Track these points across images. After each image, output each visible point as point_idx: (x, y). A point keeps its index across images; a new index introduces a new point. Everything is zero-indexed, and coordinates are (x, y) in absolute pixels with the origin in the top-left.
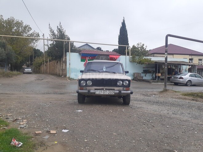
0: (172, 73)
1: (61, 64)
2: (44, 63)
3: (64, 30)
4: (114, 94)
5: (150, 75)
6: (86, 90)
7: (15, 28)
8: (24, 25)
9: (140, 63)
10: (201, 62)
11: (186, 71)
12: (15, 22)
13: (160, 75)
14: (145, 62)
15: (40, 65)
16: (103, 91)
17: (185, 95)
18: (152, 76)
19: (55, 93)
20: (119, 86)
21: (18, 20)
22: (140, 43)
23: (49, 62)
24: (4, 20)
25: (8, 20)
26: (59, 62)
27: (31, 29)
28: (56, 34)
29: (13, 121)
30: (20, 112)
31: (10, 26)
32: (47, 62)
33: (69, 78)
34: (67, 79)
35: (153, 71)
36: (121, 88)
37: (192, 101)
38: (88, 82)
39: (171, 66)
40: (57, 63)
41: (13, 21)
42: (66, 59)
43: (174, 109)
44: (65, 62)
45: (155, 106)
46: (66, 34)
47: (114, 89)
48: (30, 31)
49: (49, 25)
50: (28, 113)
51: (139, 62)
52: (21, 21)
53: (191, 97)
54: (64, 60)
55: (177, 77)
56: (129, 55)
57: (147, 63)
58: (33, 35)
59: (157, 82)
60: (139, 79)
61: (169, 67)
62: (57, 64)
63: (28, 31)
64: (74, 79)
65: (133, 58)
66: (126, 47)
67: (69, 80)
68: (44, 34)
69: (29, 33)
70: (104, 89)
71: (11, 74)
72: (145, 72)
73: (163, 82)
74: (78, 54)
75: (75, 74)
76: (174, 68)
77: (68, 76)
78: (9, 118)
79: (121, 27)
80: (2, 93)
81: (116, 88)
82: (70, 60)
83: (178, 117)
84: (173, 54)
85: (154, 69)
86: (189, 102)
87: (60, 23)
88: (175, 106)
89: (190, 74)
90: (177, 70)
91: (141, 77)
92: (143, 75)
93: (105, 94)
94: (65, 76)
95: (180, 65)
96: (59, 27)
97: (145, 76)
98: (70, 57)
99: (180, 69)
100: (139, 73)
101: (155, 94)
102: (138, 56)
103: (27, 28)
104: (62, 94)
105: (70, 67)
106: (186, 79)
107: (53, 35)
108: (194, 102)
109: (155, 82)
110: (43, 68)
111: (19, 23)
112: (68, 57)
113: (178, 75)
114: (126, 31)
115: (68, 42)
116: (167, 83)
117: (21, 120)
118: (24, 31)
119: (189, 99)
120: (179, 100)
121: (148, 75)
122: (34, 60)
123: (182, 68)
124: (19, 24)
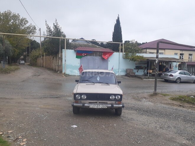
0: (163, 69)
1: (57, 60)
2: (40, 56)
3: (60, 27)
4: (107, 107)
5: (142, 70)
6: (81, 103)
7: (12, 21)
8: (21, 18)
9: (133, 60)
10: (191, 57)
11: (176, 67)
12: (12, 15)
13: (151, 71)
14: (138, 60)
15: (37, 58)
16: (96, 105)
17: (173, 99)
18: (144, 72)
19: (52, 97)
20: (111, 100)
21: (14, 14)
22: (133, 40)
23: (46, 56)
24: (1, 13)
25: (5, 13)
26: (55, 57)
27: (28, 22)
28: (52, 30)
29: (14, 141)
30: (19, 128)
31: (7, 19)
32: (43, 56)
33: (65, 74)
34: (63, 75)
35: (145, 67)
36: (114, 102)
37: (179, 108)
38: (82, 96)
39: (162, 63)
40: (53, 58)
41: (10, 14)
42: (62, 55)
43: (162, 120)
44: (61, 59)
45: (144, 117)
46: (62, 31)
47: (107, 103)
48: (27, 24)
49: (46, 21)
50: (27, 128)
51: (131, 59)
52: (18, 14)
53: (179, 102)
54: (60, 56)
55: (168, 75)
56: (122, 52)
57: (139, 60)
58: (30, 28)
59: (148, 79)
60: (131, 75)
61: (161, 64)
62: (53, 60)
63: (25, 24)
64: (70, 74)
65: (126, 55)
66: (120, 44)
67: (65, 77)
68: (40, 29)
69: (25, 26)
70: (98, 103)
71: (9, 70)
72: (138, 68)
73: (154, 78)
74: (73, 51)
75: (71, 70)
76: (165, 65)
77: (63, 72)
78: (10, 136)
79: (115, 24)
80: (1, 98)
81: (109, 102)
82: (65, 57)
83: (164, 132)
84: (164, 49)
85: (146, 66)
86: (176, 109)
87: (56, 20)
88: (162, 117)
89: (179, 71)
90: (168, 66)
91: (133, 73)
92: (135, 71)
93: (99, 108)
94: (61, 72)
95: (171, 62)
96: (55, 24)
97: (137, 72)
98: (65, 53)
99: (171, 65)
100: (131, 69)
101: (145, 98)
102: (131, 53)
103: (24, 21)
104: (58, 98)
105: (65, 63)
106: (176, 77)
107: (49, 31)
108: (181, 108)
109: (146, 78)
110: (40, 61)
111: (17, 16)
112: (63, 54)
113: (169, 72)
114: (120, 29)
115: (64, 39)
116: (158, 79)
117: (21, 140)
118: (21, 24)
119: (177, 104)
120: (167, 106)
121: (140, 71)
122: (31, 53)
123: (173, 65)
124: (15, 17)
